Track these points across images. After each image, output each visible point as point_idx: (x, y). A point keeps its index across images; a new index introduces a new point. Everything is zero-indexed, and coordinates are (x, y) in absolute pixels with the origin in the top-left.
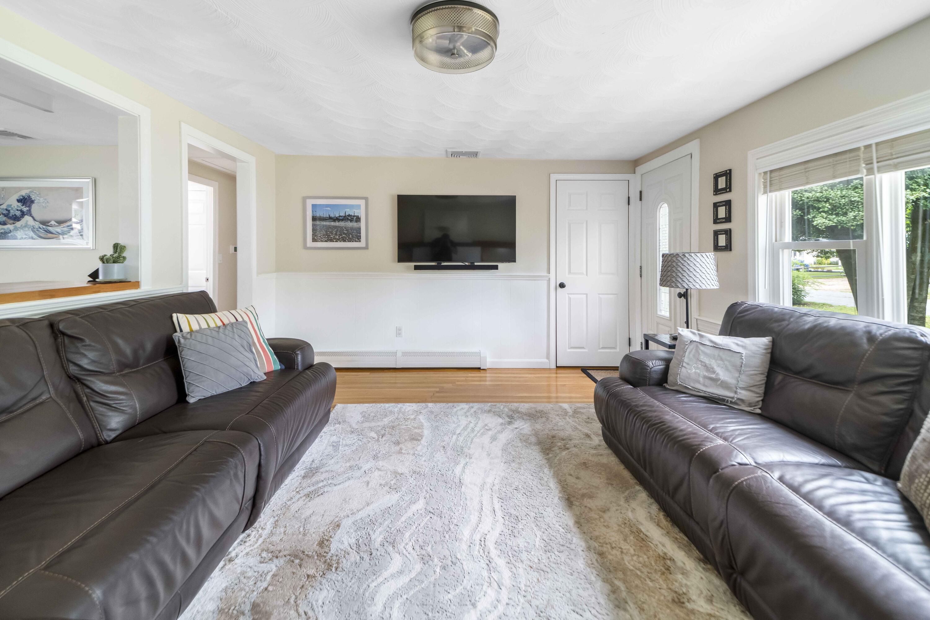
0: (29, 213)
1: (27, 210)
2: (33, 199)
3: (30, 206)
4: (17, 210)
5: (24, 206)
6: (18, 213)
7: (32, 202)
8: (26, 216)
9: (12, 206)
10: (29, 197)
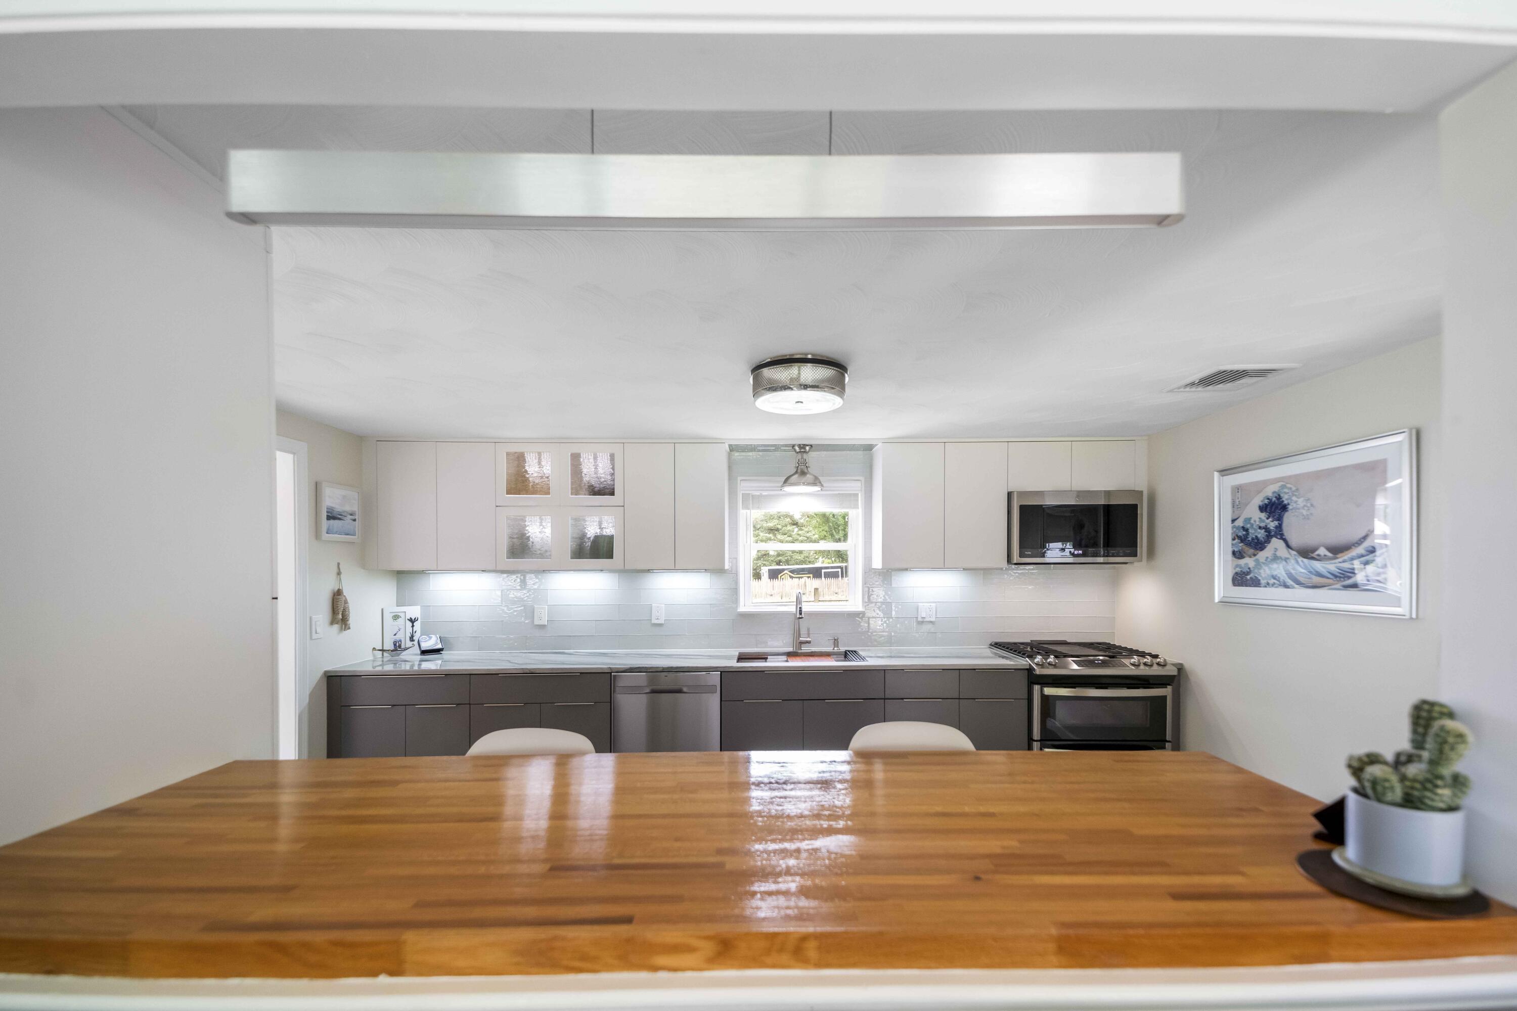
0: (1279, 533)
1: (1276, 527)
2: (1286, 502)
3: (1280, 519)
4: (1260, 528)
5: (1270, 519)
6: (1261, 534)
7: (1284, 508)
8: (1274, 540)
9: (1252, 521)
10: (1279, 498)
